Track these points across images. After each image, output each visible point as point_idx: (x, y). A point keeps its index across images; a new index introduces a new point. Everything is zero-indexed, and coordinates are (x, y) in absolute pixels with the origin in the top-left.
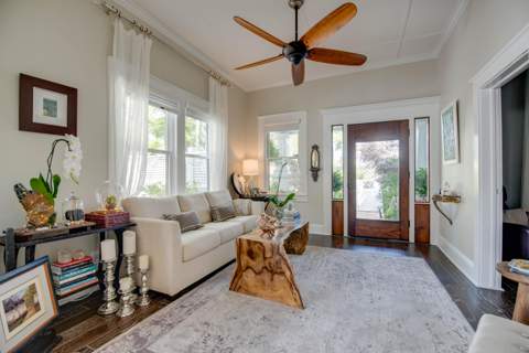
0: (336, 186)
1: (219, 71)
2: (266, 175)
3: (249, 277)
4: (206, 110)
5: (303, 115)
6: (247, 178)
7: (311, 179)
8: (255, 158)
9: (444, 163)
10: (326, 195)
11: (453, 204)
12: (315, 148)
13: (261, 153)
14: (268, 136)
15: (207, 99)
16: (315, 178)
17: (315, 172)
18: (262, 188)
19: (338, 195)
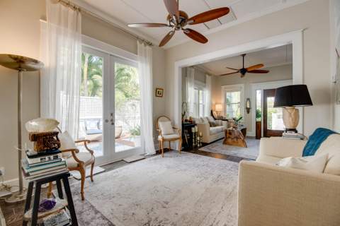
0: (258, 115)
1: (209, 71)
2: (225, 111)
3: (230, 140)
4: (205, 86)
5: (242, 85)
6: (217, 112)
7: (246, 112)
8: (220, 103)
10: (254, 120)
12: (248, 99)
13: (223, 101)
14: (226, 94)
15: (205, 82)
16: (248, 112)
17: (248, 110)
18: (224, 116)
19: (259, 119)
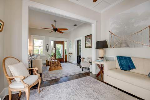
3: (53, 67)
5: (44, 37)
7: (46, 51)
9: (69, 49)
11: (71, 54)
12: (48, 44)
14: (34, 40)
16: (47, 51)
17: (47, 50)
